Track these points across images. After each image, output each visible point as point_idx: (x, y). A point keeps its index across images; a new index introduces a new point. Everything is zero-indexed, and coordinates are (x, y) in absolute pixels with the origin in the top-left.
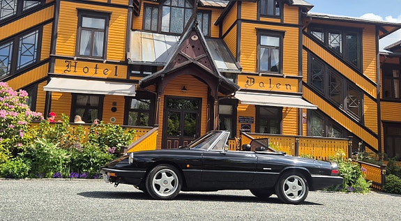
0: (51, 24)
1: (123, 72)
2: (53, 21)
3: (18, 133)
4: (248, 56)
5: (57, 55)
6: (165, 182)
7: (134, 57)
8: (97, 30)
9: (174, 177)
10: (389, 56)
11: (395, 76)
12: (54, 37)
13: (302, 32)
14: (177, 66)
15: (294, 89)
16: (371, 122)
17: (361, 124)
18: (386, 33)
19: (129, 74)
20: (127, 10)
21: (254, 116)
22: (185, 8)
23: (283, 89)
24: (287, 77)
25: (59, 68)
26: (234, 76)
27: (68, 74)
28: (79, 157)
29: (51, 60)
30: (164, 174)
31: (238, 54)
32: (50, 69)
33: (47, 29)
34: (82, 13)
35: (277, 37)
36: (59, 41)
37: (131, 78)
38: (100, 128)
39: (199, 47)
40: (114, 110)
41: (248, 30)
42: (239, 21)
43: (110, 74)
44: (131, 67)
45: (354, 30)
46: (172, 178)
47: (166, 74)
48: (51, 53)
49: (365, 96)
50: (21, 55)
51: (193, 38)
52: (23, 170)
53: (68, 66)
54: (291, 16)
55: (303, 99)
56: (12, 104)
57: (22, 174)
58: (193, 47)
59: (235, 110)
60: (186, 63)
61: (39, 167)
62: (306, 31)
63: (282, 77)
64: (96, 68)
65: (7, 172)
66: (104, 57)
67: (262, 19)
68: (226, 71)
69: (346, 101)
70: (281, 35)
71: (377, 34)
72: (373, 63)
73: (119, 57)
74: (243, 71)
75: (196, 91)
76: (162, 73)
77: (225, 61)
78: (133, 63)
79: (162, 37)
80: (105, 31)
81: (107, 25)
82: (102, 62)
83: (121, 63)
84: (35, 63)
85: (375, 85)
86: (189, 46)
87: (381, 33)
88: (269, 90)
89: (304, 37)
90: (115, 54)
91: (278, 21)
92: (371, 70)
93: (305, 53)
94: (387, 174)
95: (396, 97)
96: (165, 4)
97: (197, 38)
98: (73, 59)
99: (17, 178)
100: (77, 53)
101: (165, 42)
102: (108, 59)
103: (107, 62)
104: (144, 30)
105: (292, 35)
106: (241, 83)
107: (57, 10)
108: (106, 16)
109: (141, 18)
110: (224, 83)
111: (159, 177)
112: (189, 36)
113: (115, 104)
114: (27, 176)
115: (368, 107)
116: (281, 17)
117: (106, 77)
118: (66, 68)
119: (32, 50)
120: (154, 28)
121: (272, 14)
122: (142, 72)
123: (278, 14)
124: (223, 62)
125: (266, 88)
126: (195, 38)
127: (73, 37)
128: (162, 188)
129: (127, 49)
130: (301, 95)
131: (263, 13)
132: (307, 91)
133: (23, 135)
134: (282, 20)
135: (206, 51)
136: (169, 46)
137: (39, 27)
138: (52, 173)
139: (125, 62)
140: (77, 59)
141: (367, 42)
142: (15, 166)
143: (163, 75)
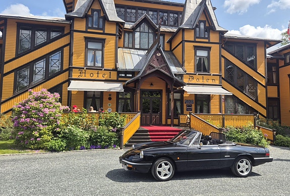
0: (68, 47)
1: (114, 76)
2: (70, 45)
3: (56, 122)
4: (189, 63)
5: (73, 66)
6: (164, 169)
7: (121, 66)
8: (97, 50)
9: (170, 166)
10: (271, 59)
11: (273, 70)
12: (71, 55)
13: (221, 47)
14: (148, 72)
15: (217, 82)
16: (262, 100)
17: (256, 101)
18: (271, 46)
19: (118, 76)
20: (115, 37)
21: (194, 99)
22: (149, 33)
23: (210, 82)
24: (213, 75)
25: (75, 75)
26: (181, 76)
27: (81, 78)
28: (95, 135)
29: (70, 69)
30: (163, 164)
31: (183, 62)
32: (70, 75)
33: (66, 50)
34: (87, 40)
35: (206, 50)
36: (74, 57)
37: (120, 79)
38: (105, 115)
39: (162, 60)
40: (110, 99)
41: (189, 47)
42: (183, 41)
43: (106, 77)
44: (119, 72)
45: (252, 45)
46: (168, 166)
47: (142, 78)
48: (69, 65)
49: (258, 84)
50: (51, 66)
51: (157, 55)
52: (62, 146)
53: (80, 73)
54: (214, 38)
55: (222, 88)
56: (51, 103)
57: (61, 149)
58: (158, 60)
59: (182, 96)
60: (154, 70)
61: (71, 143)
62: (223, 46)
63: (210, 75)
64: (98, 74)
65: (51, 148)
66: (102, 66)
67: (197, 40)
68: (177, 73)
69: (247, 87)
70: (209, 49)
71: (265, 46)
72: (263, 64)
73: (112, 67)
74: (187, 72)
75: (159, 85)
76: (139, 77)
77: (176, 66)
78: (120, 70)
79: (135, 52)
80: (102, 50)
81: (103, 46)
82: (102, 70)
83: (113, 70)
84: (60, 71)
85: (264, 77)
86: (155, 59)
87: (267, 46)
88: (202, 83)
89: (222, 50)
90: (109, 65)
91: (207, 41)
92: (262, 69)
93: (223, 59)
94: (277, 134)
95: (274, 82)
96: (136, 30)
97: (160, 54)
98: (83, 68)
99: (58, 151)
100: (86, 64)
101: (138, 55)
102: (105, 68)
103: (105, 70)
104: (124, 47)
105: (215, 49)
106: (186, 80)
107: (71, 38)
108: (103, 41)
109: (122, 39)
110: (177, 81)
111: (160, 166)
112: (155, 53)
113: (110, 95)
114: (64, 150)
115: (261, 91)
116: (208, 38)
117: (104, 79)
118: (79, 74)
119: (57, 63)
120: (131, 46)
121: (203, 36)
122: (126, 75)
123: (207, 36)
124: (174, 67)
125: (201, 82)
126: (159, 55)
127: (83, 55)
128: (163, 174)
129: (116, 61)
130: (221, 85)
131: (198, 36)
132: (224, 83)
133: (59, 123)
134: (209, 40)
135: (165, 62)
136: (141, 58)
137: (61, 49)
138: (79, 147)
139: (116, 69)
140: (86, 69)
141: (259, 51)
142: (57, 144)
143: (140, 78)
